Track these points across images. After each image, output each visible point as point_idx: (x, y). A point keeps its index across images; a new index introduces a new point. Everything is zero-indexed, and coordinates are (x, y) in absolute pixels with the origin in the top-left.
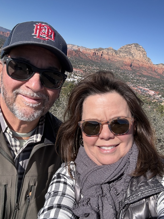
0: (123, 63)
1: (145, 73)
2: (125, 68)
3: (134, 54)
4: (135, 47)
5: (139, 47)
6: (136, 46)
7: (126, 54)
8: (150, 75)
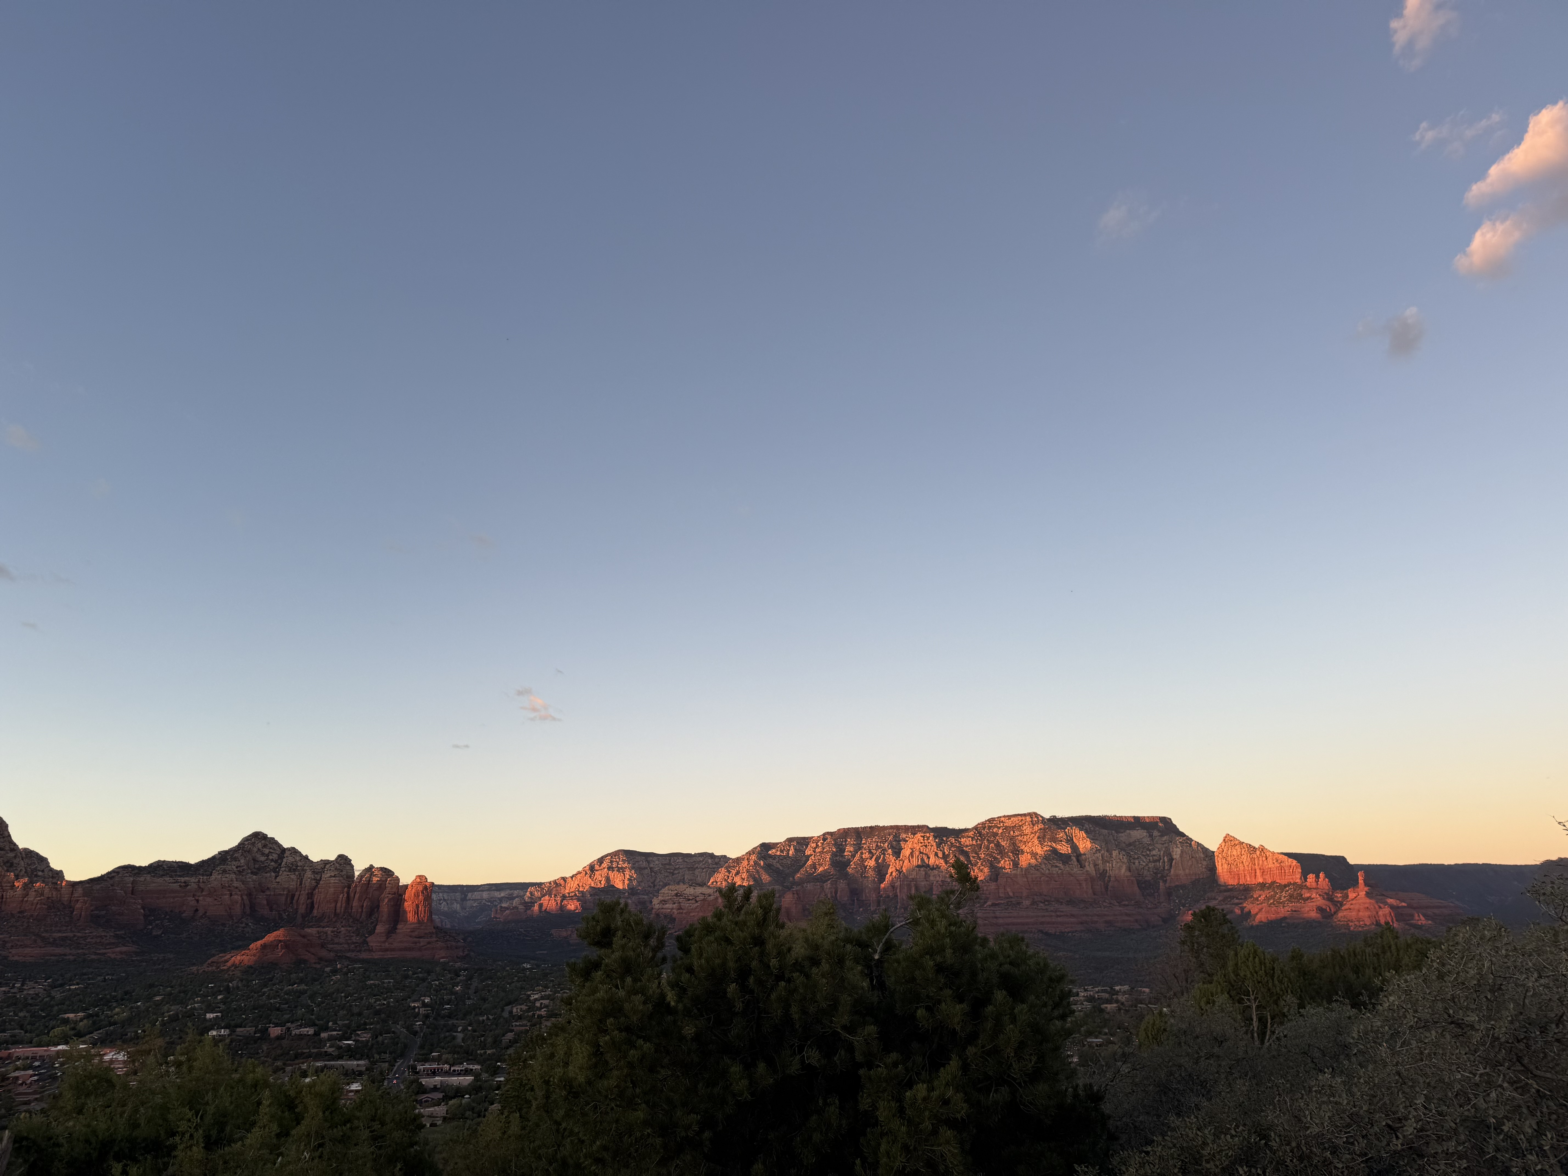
1: (25, 951)
8: (68, 951)
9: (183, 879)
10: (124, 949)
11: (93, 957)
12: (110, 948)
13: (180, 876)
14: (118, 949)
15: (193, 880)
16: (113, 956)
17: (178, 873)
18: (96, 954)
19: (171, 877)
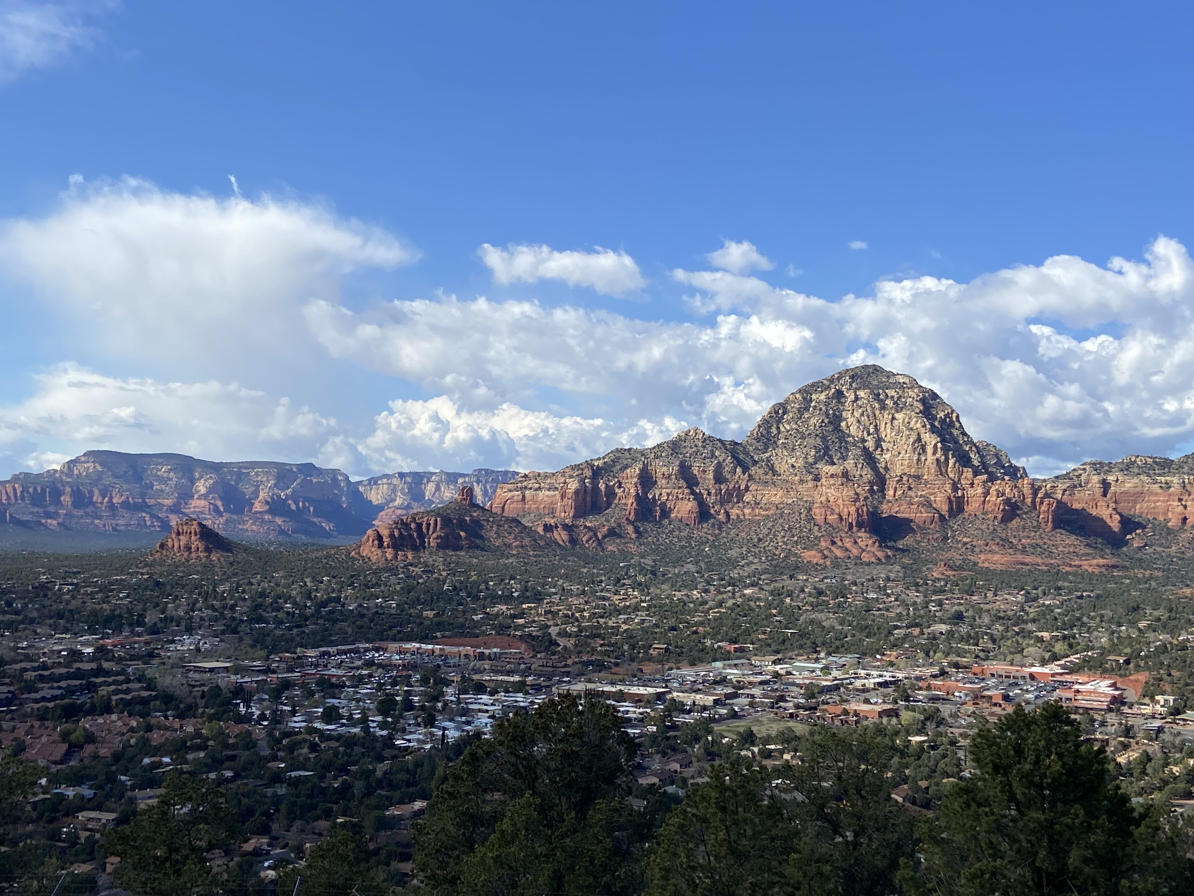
0: (810, 519)
1: (994, 558)
2: (838, 553)
4: (861, 393)
8: (1040, 561)
9: (1163, 479)
10: (1102, 561)
11: (1068, 569)
12: (1086, 560)
13: (1160, 475)
14: (1094, 562)
15: (1175, 480)
16: (1090, 570)
17: (1157, 472)
18: (1071, 566)
19: (1149, 476)
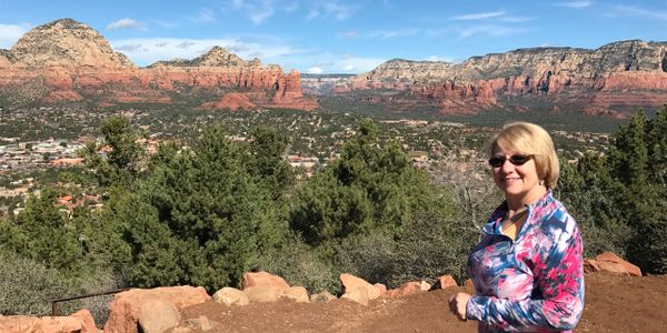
0: (45, 84)
1: (124, 98)
2: (60, 98)
3: (71, 52)
4: (65, 30)
5: (80, 28)
6: (68, 28)
7: (45, 57)
8: (141, 99)
9: (187, 68)
10: (165, 99)
11: (152, 102)
12: (159, 98)
13: (185, 66)
15: (191, 68)
16: (161, 102)
19: (181, 66)
